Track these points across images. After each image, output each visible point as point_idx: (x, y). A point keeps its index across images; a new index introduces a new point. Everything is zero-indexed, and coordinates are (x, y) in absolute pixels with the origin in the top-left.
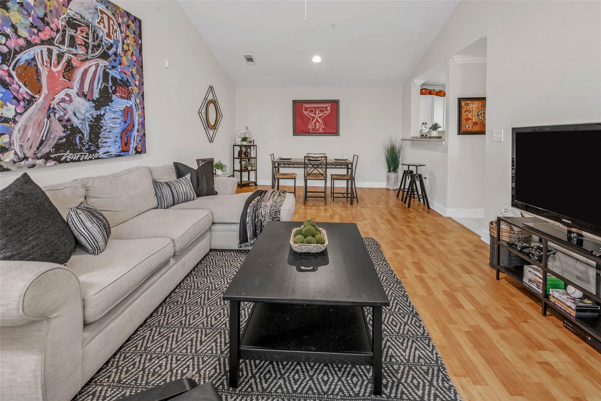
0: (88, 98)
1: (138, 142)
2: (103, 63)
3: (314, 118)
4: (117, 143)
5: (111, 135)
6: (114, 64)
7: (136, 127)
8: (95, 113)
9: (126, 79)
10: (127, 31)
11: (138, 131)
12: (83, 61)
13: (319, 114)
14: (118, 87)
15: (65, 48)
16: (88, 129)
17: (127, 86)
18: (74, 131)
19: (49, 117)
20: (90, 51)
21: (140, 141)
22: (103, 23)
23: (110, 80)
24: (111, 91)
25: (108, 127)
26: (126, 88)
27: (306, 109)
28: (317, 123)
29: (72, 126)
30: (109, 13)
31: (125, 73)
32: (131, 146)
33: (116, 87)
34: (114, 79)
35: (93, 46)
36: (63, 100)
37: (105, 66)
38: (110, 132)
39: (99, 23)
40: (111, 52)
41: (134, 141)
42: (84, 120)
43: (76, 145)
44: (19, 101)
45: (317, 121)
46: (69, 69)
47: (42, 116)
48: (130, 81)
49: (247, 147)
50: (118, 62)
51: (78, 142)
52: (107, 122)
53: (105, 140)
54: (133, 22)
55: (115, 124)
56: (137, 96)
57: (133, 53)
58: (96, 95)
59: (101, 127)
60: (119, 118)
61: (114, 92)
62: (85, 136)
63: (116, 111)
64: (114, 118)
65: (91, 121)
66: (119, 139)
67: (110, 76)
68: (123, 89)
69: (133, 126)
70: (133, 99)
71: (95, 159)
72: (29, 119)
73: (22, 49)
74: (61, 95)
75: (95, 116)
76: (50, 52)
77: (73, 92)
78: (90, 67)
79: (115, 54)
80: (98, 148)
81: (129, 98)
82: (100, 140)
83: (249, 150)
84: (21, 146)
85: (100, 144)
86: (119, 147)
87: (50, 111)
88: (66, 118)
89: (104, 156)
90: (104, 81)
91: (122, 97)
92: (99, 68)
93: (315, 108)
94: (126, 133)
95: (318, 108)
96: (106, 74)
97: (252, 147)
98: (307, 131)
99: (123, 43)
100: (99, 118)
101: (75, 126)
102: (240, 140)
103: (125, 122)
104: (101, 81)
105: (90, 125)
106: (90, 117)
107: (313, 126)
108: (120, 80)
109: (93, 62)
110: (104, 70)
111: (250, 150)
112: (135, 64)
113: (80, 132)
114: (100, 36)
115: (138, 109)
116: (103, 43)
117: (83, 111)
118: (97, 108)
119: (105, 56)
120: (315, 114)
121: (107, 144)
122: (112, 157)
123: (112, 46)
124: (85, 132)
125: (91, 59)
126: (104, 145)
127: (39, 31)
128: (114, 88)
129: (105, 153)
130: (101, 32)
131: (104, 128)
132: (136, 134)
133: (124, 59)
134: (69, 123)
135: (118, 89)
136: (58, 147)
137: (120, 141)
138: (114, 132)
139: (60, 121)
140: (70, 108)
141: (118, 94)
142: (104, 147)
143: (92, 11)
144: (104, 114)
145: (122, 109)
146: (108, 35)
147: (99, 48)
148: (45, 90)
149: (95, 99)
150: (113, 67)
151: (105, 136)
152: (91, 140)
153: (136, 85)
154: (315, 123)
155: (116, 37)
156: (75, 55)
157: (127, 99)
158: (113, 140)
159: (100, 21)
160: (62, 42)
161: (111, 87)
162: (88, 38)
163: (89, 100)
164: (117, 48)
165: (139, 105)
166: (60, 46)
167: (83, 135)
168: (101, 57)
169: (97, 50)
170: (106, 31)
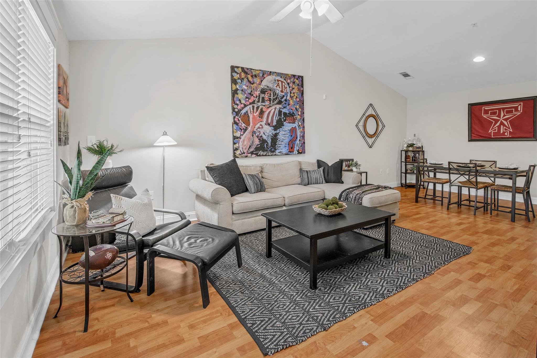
0: (270, 125)
1: (300, 147)
2: (278, 106)
3: (497, 121)
4: (286, 147)
5: (283, 143)
6: (285, 106)
7: (299, 138)
8: (274, 132)
9: (292, 113)
10: (293, 86)
11: (300, 141)
12: (268, 108)
13: (504, 116)
14: (287, 117)
15: (259, 104)
16: (270, 140)
17: (293, 116)
18: (263, 141)
19: (253, 136)
20: (272, 102)
21: (301, 146)
22: (279, 86)
23: (283, 115)
24: (283, 120)
25: (281, 139)
26: (292, 117)
27: (486, 112)
28: (502, 126)
29: (263, 139)
30: (282, 80)
31: (292, 109)
32: (295, 149)
33: (286, 118)
34: (285, 114)
35: (273, 99)
36: (259, 128)
37: (280, 108)
38: (282, 141)
39: (276, 87)
40: (283, 100)
41: (297, 146)
42: (268, 136)
43: (265, 148)
44: (241, 130)
45: (502, 123)
46: (262, 113)
47: (250, 135)
48: (295, 113)
49: (415, 152)
50: (287, 104)
51: (265, 146)
52: (280, 137)
53: (279, 146)
54: (297, 79)
55: (285, 137)
56: (299, 121)
57: (297, 97)
58: (275, 123)
59: (277, 139)
60: (287, 134)
61: (285, 121)
62: (269, 144)
63: (286, 131)
64: (285, 134)
65: (272, 136)
67: (283, 112)
68: (290, 118)
69: (297, 138)
70: (297, 123)
71: (274, 155)
72: (245, 137)
73: (243, 108)
74: (258, 125)
75: (274, 134)
76: (253, 107)
77: (263, 123)
78: (272, 110)
79: (286, 100)
80: (276, 150)
81: (294, 123)
82: (276, 146)
83: (417, 155)
84: (242, 148)
85: (277, 148)
86: (287, 150)
87: (254, 132)
88: (260, 135)
89: (279, 154)
90: (279, 116)
91: (289, 123)
92: (277, 109)
93: (499, 109)
94: (292, 142)
95: (503, 109)
96: (280, 112)
97: (421, 153)
98: (487, 136)
99: (291, 93)
100: (276, 135)
101: (264, 139)
102: (406, 146)
103: (291, 136)
104: (277, 116)
105: (271, 139)
106: (271, 134)
107: (495, 130)
108: (288, 114)
109: (274, 107)
110: (279, 110)
111: (419, 155)
112: (298, 103)
113: (267, 142)
114: (277, 93)
115: (300, 128)
116: (279, 96)
117: (268, 132)
118: (275, 130)
119: (280, 103)
120: (499, 116)
121: (280, 148)
122: (283, 155)
123: (284, 96)
124: (269, 142)
125: (272, 106)
126: (279, 148)
127: (249, 99)
128: (285, 118)
129: (279, 152)
130: (277, 91)
131: (279, 140)
132: (298, 142)
133: (291, 102)
134: (261, 138)
135: (287, 118)
136: (257, 149)
137: (288, 146)
138: (284, 141)
139: (257, 137)
140: (262, 131)
141: (287, 121)
142: (279, 149)
143: (273, 82)
144: (279, 133)
145: (290, 129)
146: (282, 91)
147: (276, 99)
148: (251, 124)
149: (274, 125)
150: (284, 107)
151: (279, 144)
152: (272, 146)
153: (299, 115)
154: (499, 127)
155: (286, 91)
156: (264, 106)
157: (293, 123)
158: (284, 146)
159: (277, 85)
160: (259, 102)
161: (283, 118)
162: (270, 96)
163: (271, 126)
164: (287, 97)
165: (300, 126)
166: (258, 103)
167: (268, 143)
168: (278, 104)
169: (275, 101)
170: (281, 89)
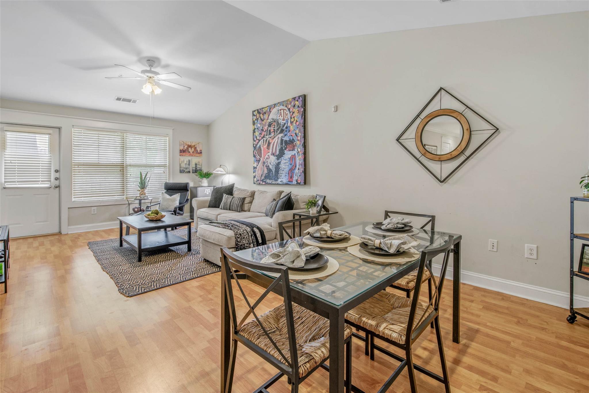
0: (275, 155)
1: (298, 176)
2: (280, 135)
4: (286, 176)
5: (284, 172)
6: (286, 133)
7: (298, 167)
8: (277, 162)
9: (292, 139)
10: (294, 109)
11: (299, 170)
12: (273, 139)
14: (287, 145)
15: (268, 137)
16: (274, 169)
17: (293, 143)
18: (269, 170)
19: (263, 166)
20: (276, 132)
21: (300, 176)
22: (281, 115)
23: (284, 143)
24: (284, 149)
25: (282, 168)
26: (292, 144)
29: (269, 168)
30: (284, 108)
31: (292, 136)
32: (294, 179)
33: (286, 146)
34: (286, 141)
35: (277, 129)
36: (267, 158)
37: (282, 137)
38: (283, 170)
39: (279, 117)
40: (284, 128)
41: (296, 176)
42: (273, 165)
43: (270, 177)
44: (257, 161)
46: (269, 144)
48: (294, 139)
50: (288, 131)
51: (271, 175)
52: (282, 166)
53: (281, 175)
55: (286, 166)
56: (299, 147)
58: (278, 153)
59: (280, 168)
60: (288, 163)
61: (285, 149)
62: (273, 173)
63: (286, 159)
64: (285, 163)
65: (276, 166)
66: (287, 175)
67: (284, 140)
68: (290, 145)
69: (296, 167)
70: (296, 150)
71: (277, 184)
72: (259, 167)
74: (267, 156)
75: (277, 163)
76: (264, 140)
77: (270, 154)
78: (275, 140)
79: (287, 128)
80: (278, 179)
81: (293, 150)
82: (279, 175)
84: (258, 176)
85: (279, 177)
86: (287, 179)
87: (264, 163)
88: (268, 165)
89: (280, 183)
90: (281, 145)
91: (289, 150)
92: (279, 138)
94: (291, 171)
96: (282, 140)
100: (279, 164)
101: (270, 168)
103: (291, 164)
104: (280, 145)
105: (275, 168)
106: (275, 164)
108: (289, 141)
109: (277, 137)
110: (281, 139)
112: (298, 126)
113: (272, 171)
114: (280, 123)
115: (299, 155)
116: (281, 126)
117: (273, 162)
118: (278, 159)
119: (282, 132)
121: (282, 177)
122: (284, 184)
123: (285, 124)
124: (273, 171)
125: (276, 136)
126: (280, 177)
128: (285, 146)
129: (281, 181)
130: (280, 120)
131: (281, 169)
132: (297, 171)
134: (268, 168)
135: (287, 146)
136: (266, 177)
137: (288, 175)
138: (285, 170)
139: (266, 167)
140: (269, 161)
141: (287, 149)
142: (280, 178)
143: (277, 113)
144: (281, 162)
145: (289, 157)
146: (283, 120)
147: (279, 129)
148: (262, 156)
149: (277, 154)
150: (285, 135)
151: (281, 173)
152: (275, 175)
153: (298, 140)
155: (287, 118)
156: (270, 138)
157: (292, 151)
158: (284, 175)
159: (280, 115)
160: (267, 135)
161: (284, 146)
162: (275, 127)
163: (275, 156)
164: (287, 124)
165: (300, 152)
167: (273, 172)
168: (280, 133)
169: (278, 131)
170: (282, 118)
